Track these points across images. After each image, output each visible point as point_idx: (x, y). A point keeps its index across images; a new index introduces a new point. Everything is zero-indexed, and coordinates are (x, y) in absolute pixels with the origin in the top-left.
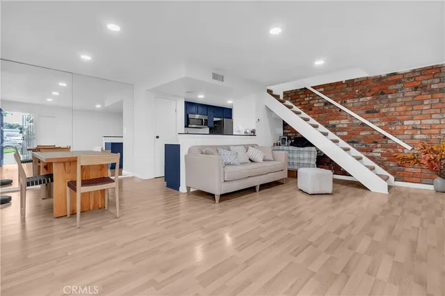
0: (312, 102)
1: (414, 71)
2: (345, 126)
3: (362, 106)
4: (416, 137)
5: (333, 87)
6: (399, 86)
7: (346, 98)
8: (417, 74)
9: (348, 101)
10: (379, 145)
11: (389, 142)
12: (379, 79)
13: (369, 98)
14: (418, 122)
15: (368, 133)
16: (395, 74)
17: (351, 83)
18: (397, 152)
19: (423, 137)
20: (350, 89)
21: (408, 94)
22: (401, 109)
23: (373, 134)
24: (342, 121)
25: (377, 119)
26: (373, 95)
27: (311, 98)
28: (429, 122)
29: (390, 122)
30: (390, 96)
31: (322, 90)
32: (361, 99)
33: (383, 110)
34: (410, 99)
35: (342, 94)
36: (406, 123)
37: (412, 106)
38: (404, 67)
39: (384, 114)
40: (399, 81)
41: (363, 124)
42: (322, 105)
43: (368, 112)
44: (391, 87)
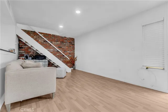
0: (38, 39)
1: (69, 38)
2: (52, 51)
3: (57, 45)
4: (70, 56)
5: (47, 35)
6: (66, 41)
7: (52, 41)
8: (70, 39)
9: (53, 42)
10: (62, 58)
11: (64, 57)
12: (62, 37)
13: (59, 43)
14: (70, 52)
15: (59, 54)
16: (65, 37)
17: (54, 36)
18: (66, 60)
19: (71, 56)
20: (54, 38)
21: (68, 44)
22: (67, 48)
23: (60, 55)
24: (51, 49)
25: (61, 50)
26: (60, 42)
27: (37, 37)
28: (72, 52)
29: (64, 51)
30: (64, 43)
31: (43, 35)
32: (57, 43)
33: (63, 47)
34: (68, 45)
35: (51, 39)
36: (68, 52)
37: (69, 47)
38: (68, 37)
39: (63, 49)
40: (66, 40)
41: (58, 51)
42: (43, 41)
43: (59, 47)
44: (65, 41)
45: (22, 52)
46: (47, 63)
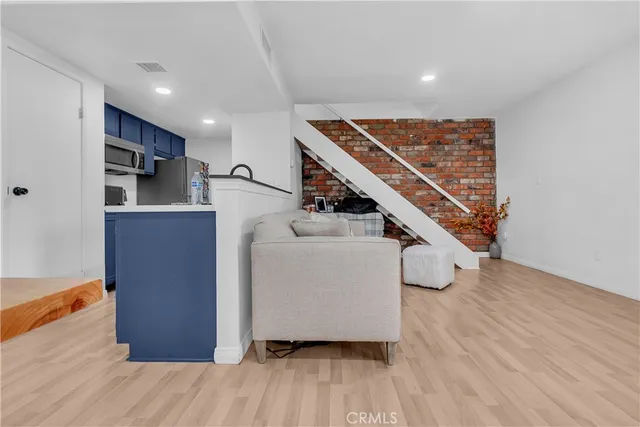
0: (351, 144)
1: (468, 121)
2: (398, 182)
3: (417, 156)
4: (472, 198)
5: (381, 126)
6: (455, 136)
7: (398, 144)
8: (471, 126)
9: (401, 148)
10: (436, 209)
11: (448, 204)
12: (435, 124)
13: (425, 147)
14: (472, 181)
15: (425, 193)
16: (450, 121)
17: (404, 124)
18: (454, 216)
19: (478, 198)
20: (403, 132)
21: (464, 147)
22: (457, 164)
23: (430, 194)
24: (394, 176)
25: (434, 175)
26: (429, 144)
27: (349, 138)
28: (482, 181)
29: (448, 179)
30: (447, 148)
31: (366, 127)
32: (416, 148)
33: (440, 165)
34: (465, 153)
35: (393, 137)
36: (462, 181)
37: (467, 161)
38: (460, 116)
39: (441, 170)
40: (454, 131)
41: (420, 181)
42: (366, 149)
43: (424, 165)
44: (448, 137)
45: (311, 189)
46: (380, 227)
